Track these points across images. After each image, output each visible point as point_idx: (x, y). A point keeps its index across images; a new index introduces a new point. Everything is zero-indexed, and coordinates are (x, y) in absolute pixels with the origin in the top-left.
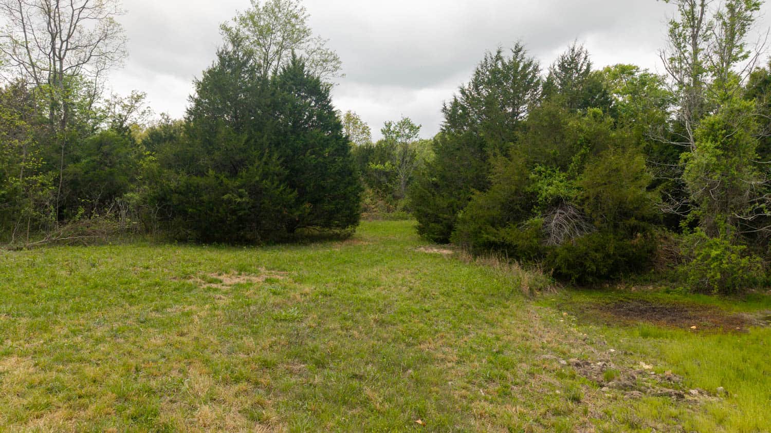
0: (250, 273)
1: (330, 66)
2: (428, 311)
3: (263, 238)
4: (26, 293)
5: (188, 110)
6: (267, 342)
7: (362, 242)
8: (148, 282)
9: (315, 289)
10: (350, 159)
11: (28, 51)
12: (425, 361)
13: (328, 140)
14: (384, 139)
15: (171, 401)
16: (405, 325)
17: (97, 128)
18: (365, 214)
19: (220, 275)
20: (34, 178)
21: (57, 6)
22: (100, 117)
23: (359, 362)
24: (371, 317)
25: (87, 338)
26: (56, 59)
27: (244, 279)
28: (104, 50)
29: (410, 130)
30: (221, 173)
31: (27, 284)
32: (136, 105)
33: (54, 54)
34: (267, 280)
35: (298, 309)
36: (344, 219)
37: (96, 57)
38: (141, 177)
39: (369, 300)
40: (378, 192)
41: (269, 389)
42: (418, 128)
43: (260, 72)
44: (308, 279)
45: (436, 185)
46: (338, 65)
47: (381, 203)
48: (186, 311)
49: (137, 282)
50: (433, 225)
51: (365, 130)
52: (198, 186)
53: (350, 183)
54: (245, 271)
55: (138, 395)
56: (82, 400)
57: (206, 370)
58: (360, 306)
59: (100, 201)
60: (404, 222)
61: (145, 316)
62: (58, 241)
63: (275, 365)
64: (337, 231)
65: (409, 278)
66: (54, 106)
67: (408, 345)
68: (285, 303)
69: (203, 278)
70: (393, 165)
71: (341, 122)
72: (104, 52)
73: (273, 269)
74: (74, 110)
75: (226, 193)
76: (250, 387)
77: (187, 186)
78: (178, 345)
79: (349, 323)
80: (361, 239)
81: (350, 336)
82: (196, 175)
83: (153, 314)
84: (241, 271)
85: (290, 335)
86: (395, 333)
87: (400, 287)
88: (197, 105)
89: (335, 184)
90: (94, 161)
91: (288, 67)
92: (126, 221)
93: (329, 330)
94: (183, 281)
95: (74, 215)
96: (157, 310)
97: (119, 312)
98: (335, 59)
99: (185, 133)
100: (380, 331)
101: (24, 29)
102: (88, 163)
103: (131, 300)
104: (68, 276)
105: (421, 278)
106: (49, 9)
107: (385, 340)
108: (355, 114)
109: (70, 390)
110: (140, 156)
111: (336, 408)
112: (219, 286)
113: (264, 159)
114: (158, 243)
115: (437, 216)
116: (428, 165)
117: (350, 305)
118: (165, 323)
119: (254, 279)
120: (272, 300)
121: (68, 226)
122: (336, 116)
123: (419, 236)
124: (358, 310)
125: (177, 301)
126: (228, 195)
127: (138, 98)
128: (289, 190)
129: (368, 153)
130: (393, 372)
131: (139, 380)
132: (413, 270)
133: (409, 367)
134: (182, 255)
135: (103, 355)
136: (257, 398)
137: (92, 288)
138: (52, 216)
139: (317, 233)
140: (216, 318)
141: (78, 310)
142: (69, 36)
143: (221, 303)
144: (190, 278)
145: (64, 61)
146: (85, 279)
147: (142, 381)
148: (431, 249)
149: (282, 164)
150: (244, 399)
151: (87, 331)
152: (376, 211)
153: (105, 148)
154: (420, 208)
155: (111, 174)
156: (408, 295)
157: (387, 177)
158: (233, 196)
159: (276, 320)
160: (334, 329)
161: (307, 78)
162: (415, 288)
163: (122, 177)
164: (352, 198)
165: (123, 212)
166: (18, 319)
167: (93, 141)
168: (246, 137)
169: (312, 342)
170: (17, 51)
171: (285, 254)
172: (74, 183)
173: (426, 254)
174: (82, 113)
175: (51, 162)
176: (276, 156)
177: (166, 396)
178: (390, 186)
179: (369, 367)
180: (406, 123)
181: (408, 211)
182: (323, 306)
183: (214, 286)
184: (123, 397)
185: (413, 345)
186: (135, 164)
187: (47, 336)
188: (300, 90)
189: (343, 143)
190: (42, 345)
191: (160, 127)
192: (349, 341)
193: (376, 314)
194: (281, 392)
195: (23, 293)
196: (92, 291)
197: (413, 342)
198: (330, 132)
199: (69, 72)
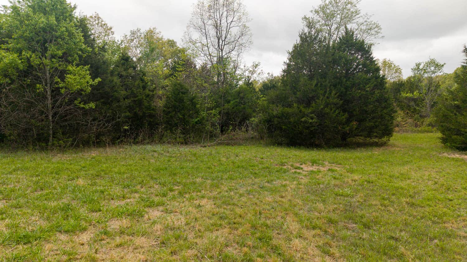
0: (319, 165)
1: (373, 32)
2: (451, 200)
3: (326, 144)
4: (209, 168)
5: (283, 70)
6: (331, 208)
7: (395, 148)
8: (263, 166)
9: (362, 178)
10: (386, 91)
11: (208, 48)
12: (449, 236)
13: (370, 79)
14: (413, 75)
15: (278, 233)
16: (431, 208)
17: (238, 85)
18: (397, 129)
19: (301, 165)
20: (211, 111)
21: (220, 24)
22: (239, 78)
23: (395, 229)
24: (404, 200)
25: (236, 193)
26: (220, 50)
27: (315, 168)
28: (241, 42)
29: (435, 67)
30: (301, 105)
31: (209, 164)
32: (255, 70)
33: (219, 48)
34: (329, 170)
35: (350, 189)
36: (381, 132)
37: (237, 47)
38: (258, 109)
39: (402, 188)
40: (407, 113)
41: (334, 236)
42: (443, 65)
43: (326, 42)
44: (356, 170)
45: (458, 107)
46: (379, 31)
47: (410, 121)
48: (283, 184)
49: (257, 166)
50: (455, 136)
51: (398, 70)
52: (288, 114)
53: (385, 108)
54: (316, 163)
55: (261, 227)
56: (235, 225)
57: (296, 219)
58: (394, 192)
59: (239, 122)
60: (429, 134)
61: (263, 185)
62: (221, 143)
63: (336, 222)
64: (376, 140)
65: (434, 175)
66: (219, 75)
67: (434, 222)
68: (341, 185)
69: (292, 166)
70: (420, 93)
71: (379, 67)
72: (241, 43)
73: (333, 163)
74: (228, 76)
75: (303, 117)
76: (322, 233)
77: (282, 113)
78: (280, 203)
79: (386, 202)
80: (394, 146)
81: (388, 211)
82: (287, 107)
83: (266, 184)
84: (313, 163)
85: (346, 205)
86: (423, 213)
87: (426, 181)
88: (288, 67)
89: (374, 108)
90: (236, 102)
91: (343, 37)
92: (251, 133)
93: (372, 205)
94: (281, 167)
95: (228, 130)
96: (268, 182)
97: (250, 181)
98: (377, 27)
99: (282, 83)
100: (411, 210)
101: (206, 37)
102: (234, 103)
103: (255, 175)
104: (226, 161)
105: (444, 176)
106: (217, 25)
107: (415, 217)
108: (389, 60)
109: (229, 219)
110: (258, 98)
111: (379, 256)
112: (301, 171)
113: (326, 95)
114: (267, 145)
115: (459, 130)
116: (451, 93)
117: (387, 190)
118: (273, 189)
119: (322, 169)
120: (333, 182)
121: (225, 136)
122: (376, 63)
123: (443, 145)
124: (393, 194)
125: (278, 178)
126: (304, 118)
127: (256, 66)
128: (342, 113)
129: (400, 86)
130: (422, 240)
131: (262, 219)
132: (437, 170)
133: (435, 238)
134: (280, 152)
135: (244, 203)
136: (326, 241)
137: (237, 168)
138: (218, 131)
139: (361, 141)
140: (300, 190)
141: (231, 179)
142: (226, 38)
143: (303, 181)
144: (285, 165)
145: (223, 51)
146: (233, 163)
147: (262, 220)
148: (454, 154)
149: (338, 97)
150: (318, 240)
151: (236, 190)
152: (406, 127)
153: (242, 95)
154: (443, 124)
155: (244, 108)
156: (433, 187)
157: (415, 102)
158: (307, 119)
159: (336, 195)
160: (376, 205)
161: (356, 41)
162: (439, 183)
163: (249, 110)
164: (387, 118)
165: (250, 128)
166: (206, 180)
167: (236, 92)
168: (316, 82)
169: (361, 211)
170: (203, 49)
171: (341, 154)
172: (227, 114)
173: (448, 158)
174: (231, 77)
175: (217, 104)
176: (334, 92)
177: (275, 230)
178: (418, 108)
179: (403, 234)
180: (432, 63)
181: (433, 126)
182: (367, 189)
183: (298, 171)
184: (254, 227)
185: (439, 223)
186: (255, 102)
187: (219, 190)
188: (351, 50)
189: (381, 81)
190: (217, 194)
191: (268, 80)
192: (387, 214)
193: (408, 198)
194: (341, 239)
195: (208, 168)
196: (237, 169)
197: (438, 221)
198: (371, 74)
199: (226, 56)
